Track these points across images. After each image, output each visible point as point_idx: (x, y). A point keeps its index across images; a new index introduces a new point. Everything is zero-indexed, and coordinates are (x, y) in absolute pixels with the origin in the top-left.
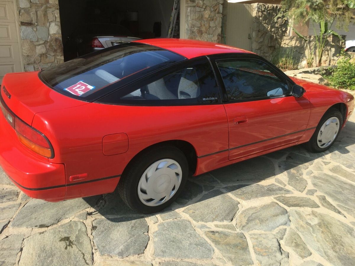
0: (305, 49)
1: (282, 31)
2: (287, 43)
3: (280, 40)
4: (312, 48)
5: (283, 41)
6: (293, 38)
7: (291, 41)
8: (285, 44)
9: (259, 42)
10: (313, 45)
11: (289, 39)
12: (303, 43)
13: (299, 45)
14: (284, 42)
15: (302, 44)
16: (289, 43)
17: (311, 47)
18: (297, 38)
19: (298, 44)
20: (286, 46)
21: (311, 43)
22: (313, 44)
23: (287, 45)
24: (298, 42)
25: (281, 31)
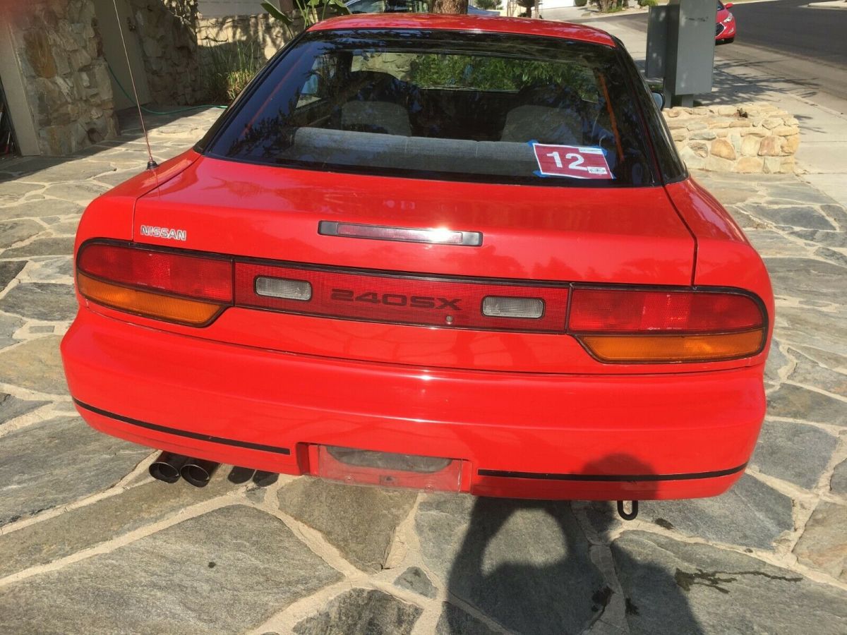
0: (262, 46)
1: (191, 7)
2: (210, 36)
3: (192, 30)
4: (278, 42)
5: (200, 31)
6: (223, 23)
7: (221, 29)
8: (207, 38)
9: (158, 37)
10: (279, 35)
11: (214, 26)
12: (252, 33)
13: (244, 38)
14: (203, 34)
15: (250, 34)
16: (217, 34)
17: (276, 39)
18: (233, 21)
19: (241, 36)
20: (213, 44)
21: (273, 30)
22: (279, 32)
23: (215, 40)
24: (239, 31)
25: (189, 8)
